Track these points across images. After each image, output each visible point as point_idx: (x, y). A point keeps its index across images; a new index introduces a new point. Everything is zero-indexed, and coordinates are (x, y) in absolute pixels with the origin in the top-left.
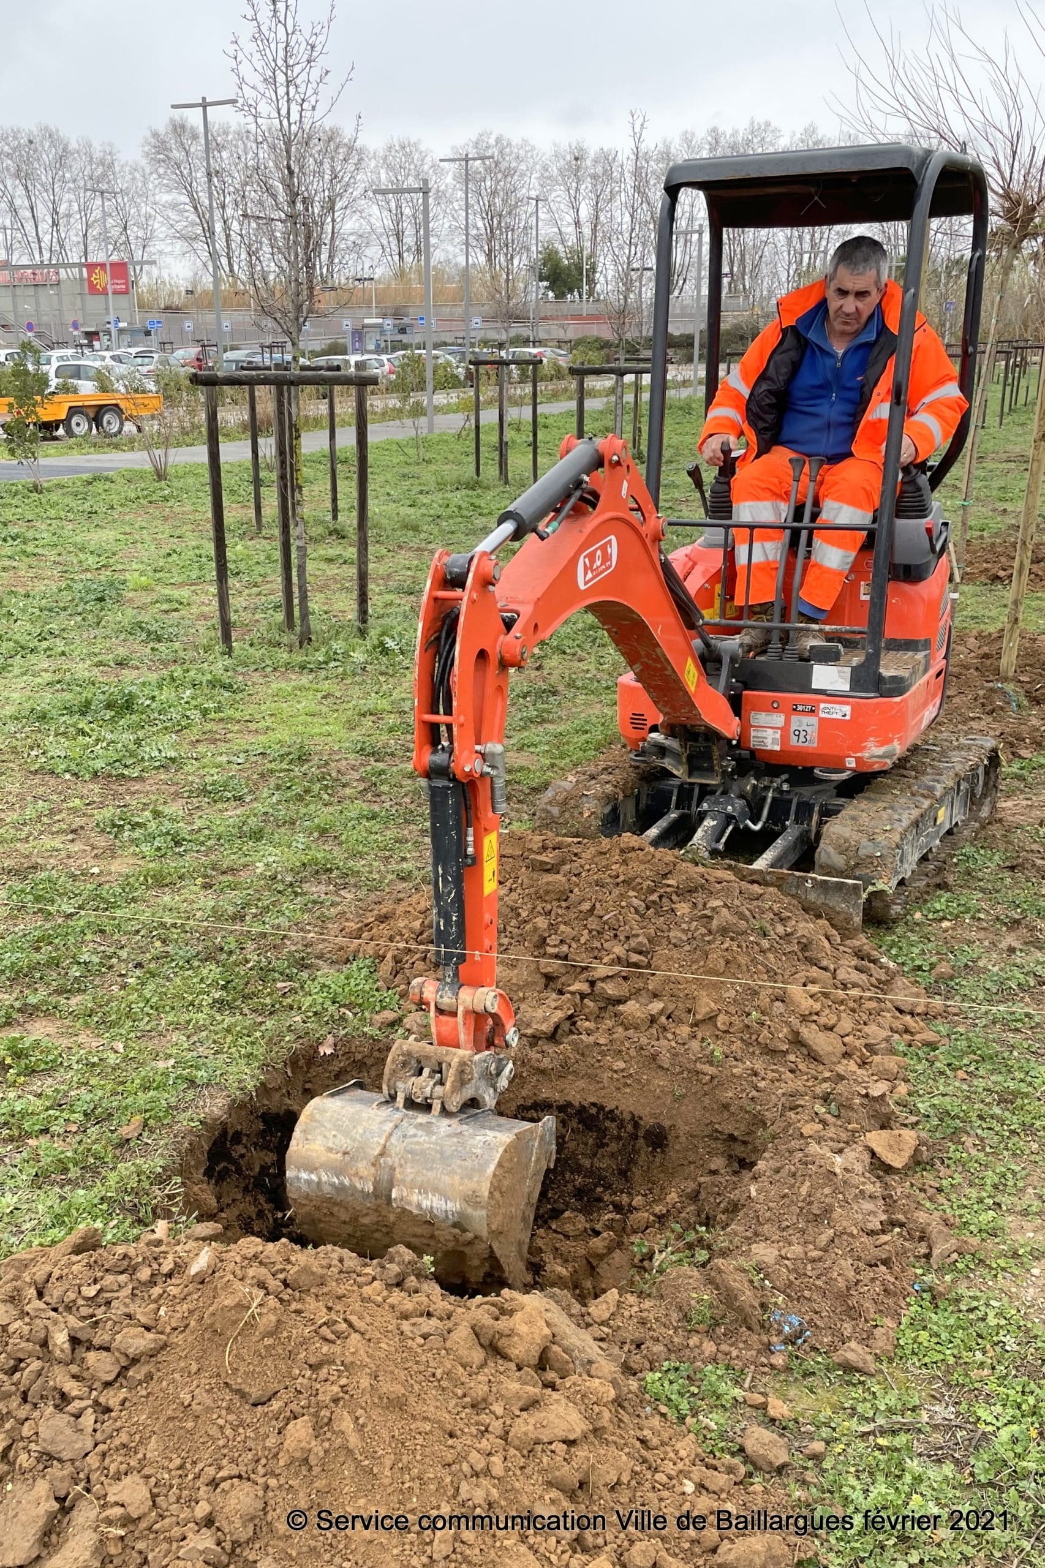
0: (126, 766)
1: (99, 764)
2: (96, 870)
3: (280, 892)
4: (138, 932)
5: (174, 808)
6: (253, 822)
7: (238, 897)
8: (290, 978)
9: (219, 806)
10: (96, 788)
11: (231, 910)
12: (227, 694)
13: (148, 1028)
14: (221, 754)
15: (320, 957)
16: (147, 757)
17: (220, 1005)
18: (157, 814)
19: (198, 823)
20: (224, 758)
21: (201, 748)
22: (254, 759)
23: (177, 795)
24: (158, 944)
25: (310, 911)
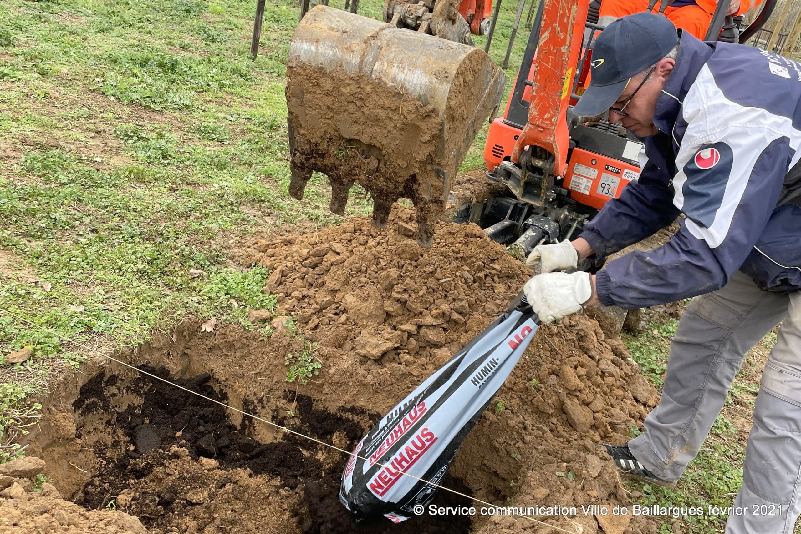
0: (154, 102)
1: (135, 96)
2: (98, 160)
3: (221, 207)
4: (106, 207)
5: (175, 136)
6: (223, 157)
7: (190, 202)
8: (202, 267)
9: (206, 142)
10: (127, 110)
11: (181, 209)
12: (241, 79)
13: (79, 278)
14: (221, 112)
15: (232, 258)
16: (170, 100)
17: (142, 274)
18: (160, 136)
19: (185, 148)
20: (223, 115)
21: (211, 105)
22: (242, 120)
23: (180, 128)
24: (117, 219)
25: (238, 225)
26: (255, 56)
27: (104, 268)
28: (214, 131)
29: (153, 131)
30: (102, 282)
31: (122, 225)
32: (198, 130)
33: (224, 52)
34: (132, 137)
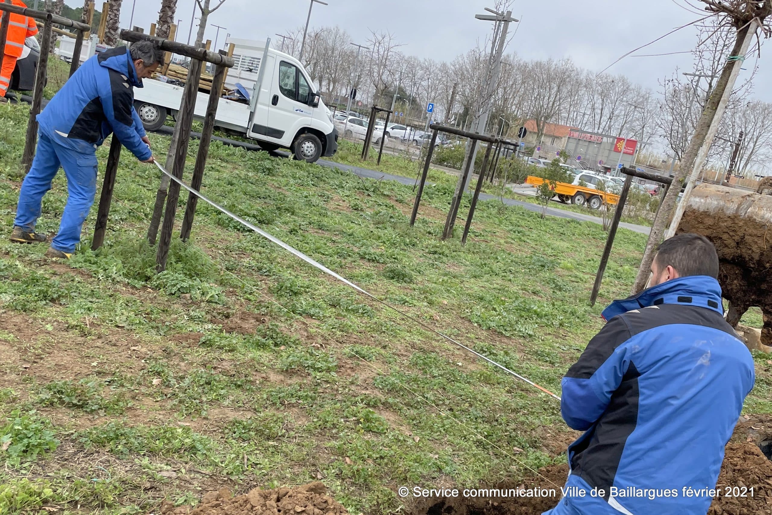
0: (506, 330)
1: (492, 324)
2: (460, 364)
8: (523, 448)
12: (577, 320)
13: (437, 438)
14: (557, 343)
16: (518, 329)
17: (479, 444)
18: (506, 353)
19: (524, 365)
22: (573, 351)
23: (522, 351)
24: (467, 404)
26: (593, 304)
27: (454, 435)
28: (548, 355)
29: (501, 350)
30: (451, 444)
31: (470, 409)
32: (536, 353)
33: (567, 298)
34: (486, 352)
